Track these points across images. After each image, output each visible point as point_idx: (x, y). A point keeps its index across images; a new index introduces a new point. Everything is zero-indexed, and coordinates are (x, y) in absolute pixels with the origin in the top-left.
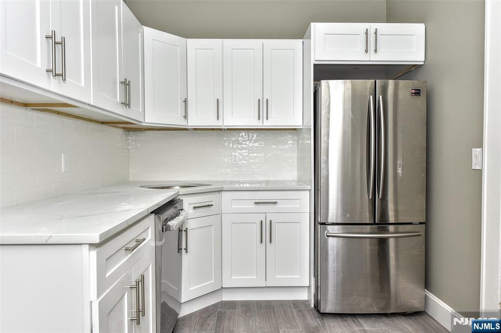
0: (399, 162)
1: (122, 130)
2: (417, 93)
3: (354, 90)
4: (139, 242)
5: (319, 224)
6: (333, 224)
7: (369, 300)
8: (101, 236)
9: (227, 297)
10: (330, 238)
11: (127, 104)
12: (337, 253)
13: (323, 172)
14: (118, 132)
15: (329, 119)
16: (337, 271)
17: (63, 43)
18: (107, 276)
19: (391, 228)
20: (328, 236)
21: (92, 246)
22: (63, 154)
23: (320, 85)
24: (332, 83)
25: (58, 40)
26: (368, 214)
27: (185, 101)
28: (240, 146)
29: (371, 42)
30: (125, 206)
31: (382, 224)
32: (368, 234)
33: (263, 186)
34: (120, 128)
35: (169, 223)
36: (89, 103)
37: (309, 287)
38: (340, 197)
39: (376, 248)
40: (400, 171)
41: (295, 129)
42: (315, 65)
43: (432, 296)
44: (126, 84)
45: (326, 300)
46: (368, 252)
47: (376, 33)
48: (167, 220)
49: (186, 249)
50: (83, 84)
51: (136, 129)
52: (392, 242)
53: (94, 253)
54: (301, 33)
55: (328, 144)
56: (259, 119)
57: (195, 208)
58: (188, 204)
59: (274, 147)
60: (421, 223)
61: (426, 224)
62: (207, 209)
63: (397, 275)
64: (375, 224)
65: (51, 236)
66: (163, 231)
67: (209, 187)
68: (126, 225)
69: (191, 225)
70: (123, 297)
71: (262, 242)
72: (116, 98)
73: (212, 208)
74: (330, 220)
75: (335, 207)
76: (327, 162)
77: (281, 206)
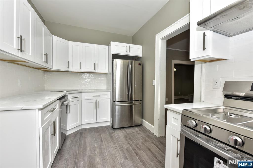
0: (136, 83)
1: (42, 71)
2: (140, 65)
3: (123, 62)
4: (54, 109)
5: (113, 102)
6: (117, 102)
7: (127, 123)
8: (43, 106)
9: (83, 127)
10: (116, 106)
11: (47, 62)
12: (118, 110)
13: (114, 86)
14: (41, 72)
15: (116, 71)
16: (118, 115)
17: (24, 40)
18: (44, 119)
19: (133, 102)
20: (116, 105)
21: (40, 109)
22: (19, 79)
23: (114, 60)
24: (117, 60)
25: (23, 39)
26: (127, 98)
27: (68, 62)
28: (88, 78)
29: (128, 49)
30: (47, 98)
31: (131, 101)
32: (127, 104)
33: (96, 91)
34: (42, 70)
35: (64, 103)
36: (33, 61)
37: (110, 121)
38: (119, 94)
39: (129, 108)
40: (136, 86)
41: (106, 73)
42: (112, 54)
43: (143, 120)
44: (46, 55)
45: (115, 124)
46: (127, 109)
47: (129, 47)
48: (63, 102)
49: (69, 112)
50: (31, 55)
51: (48, 71)
52: (133, 106)
53: (40, 112)
54: (108, 44)
55: (116, 78)
56: (94, 69)
57: (72, 98)
58: (70, 97)
59: (99, 78)
60: (141, 100)
61: (142, 100)
62: (77, 98)
63: (135, 115)
64: (129, 101)
65: (23, 107)
66: (62, 106)
67: (77, 91)
68: (51, 103)
69: (71, 104)
70: (49, 127)
71: (95, 108)
72: (42, 60)
73: (79, 98)
74: (116, 100)
75: (118, 97)
76: (115, 83)
77: (101, 97)
